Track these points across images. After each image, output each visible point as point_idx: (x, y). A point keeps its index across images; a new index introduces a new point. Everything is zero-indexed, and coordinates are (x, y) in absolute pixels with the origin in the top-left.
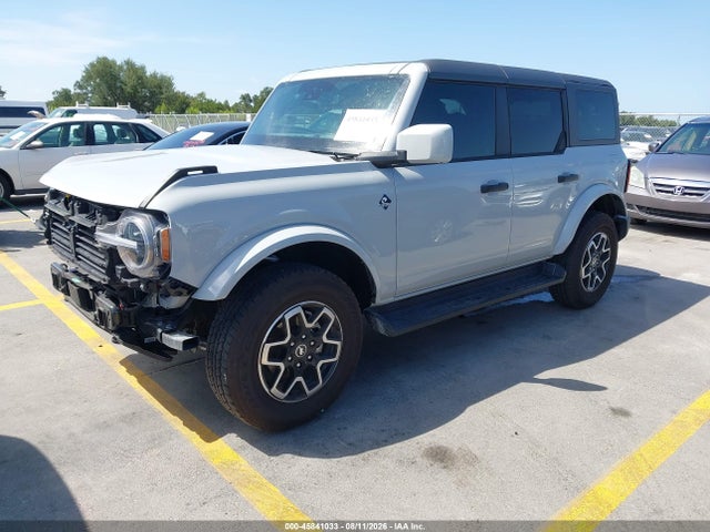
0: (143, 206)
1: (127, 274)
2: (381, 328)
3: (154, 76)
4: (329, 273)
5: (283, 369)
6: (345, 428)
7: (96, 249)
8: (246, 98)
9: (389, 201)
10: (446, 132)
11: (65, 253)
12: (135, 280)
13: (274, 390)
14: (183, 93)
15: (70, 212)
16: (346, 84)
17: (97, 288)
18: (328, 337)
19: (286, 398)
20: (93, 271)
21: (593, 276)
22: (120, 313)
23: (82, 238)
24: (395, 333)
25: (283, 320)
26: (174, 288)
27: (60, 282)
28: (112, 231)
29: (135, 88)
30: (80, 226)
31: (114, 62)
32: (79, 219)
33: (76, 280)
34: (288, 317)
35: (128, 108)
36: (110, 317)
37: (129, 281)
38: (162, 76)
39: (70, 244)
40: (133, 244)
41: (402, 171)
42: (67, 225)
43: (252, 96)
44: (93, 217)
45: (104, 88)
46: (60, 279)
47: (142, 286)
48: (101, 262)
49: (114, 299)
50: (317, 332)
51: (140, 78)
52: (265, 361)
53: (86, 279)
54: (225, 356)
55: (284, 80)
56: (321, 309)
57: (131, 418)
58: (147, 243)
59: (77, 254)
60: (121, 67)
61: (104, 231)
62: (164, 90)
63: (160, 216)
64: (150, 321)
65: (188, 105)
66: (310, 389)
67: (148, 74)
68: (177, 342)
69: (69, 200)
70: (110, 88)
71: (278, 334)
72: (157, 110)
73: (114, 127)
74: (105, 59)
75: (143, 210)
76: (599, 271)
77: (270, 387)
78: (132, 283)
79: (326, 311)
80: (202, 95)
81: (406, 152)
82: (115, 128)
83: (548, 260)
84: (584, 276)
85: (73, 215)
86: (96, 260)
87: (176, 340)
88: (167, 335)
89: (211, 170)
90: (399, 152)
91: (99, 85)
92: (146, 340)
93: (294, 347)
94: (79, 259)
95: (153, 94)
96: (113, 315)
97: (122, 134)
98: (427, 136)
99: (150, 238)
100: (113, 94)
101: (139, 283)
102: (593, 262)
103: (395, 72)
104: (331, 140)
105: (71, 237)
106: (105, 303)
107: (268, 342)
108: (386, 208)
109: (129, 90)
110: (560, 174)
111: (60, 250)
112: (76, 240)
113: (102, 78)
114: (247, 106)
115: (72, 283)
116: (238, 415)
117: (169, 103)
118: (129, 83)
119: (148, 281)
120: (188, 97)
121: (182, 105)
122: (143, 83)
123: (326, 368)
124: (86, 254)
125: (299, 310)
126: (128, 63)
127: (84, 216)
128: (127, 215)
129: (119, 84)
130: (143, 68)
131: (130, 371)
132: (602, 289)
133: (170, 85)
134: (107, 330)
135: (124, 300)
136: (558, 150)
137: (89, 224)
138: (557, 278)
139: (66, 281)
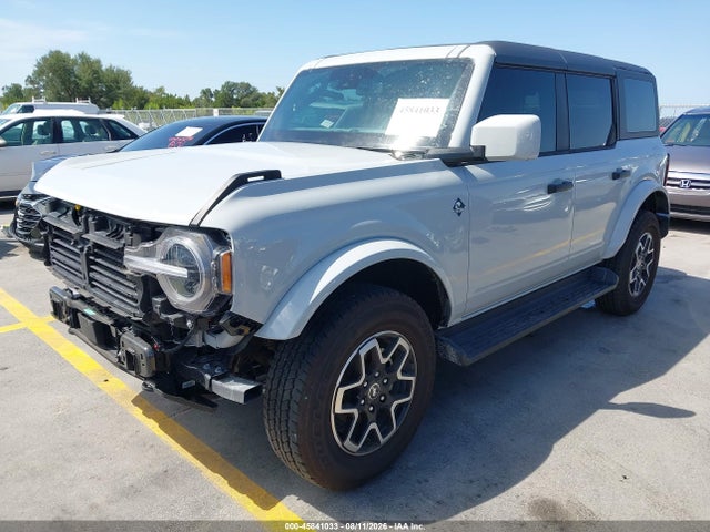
0: (195, 222)
1: (168, 307)
2: (452, 355)
3: (110, 70)
4: (405, 296)
5: (357, 416)
6: (427, 481)
7: (124, 276)
8: (206, 93)
9: (462, 206)
10: (535, 124)
11: (71, 277)
12: (178, 315)
13: (348, 443)
14: (141, 88)
15: (81, 229)
16: (393, 70)
17: (121, 323)
18: (403, 372)
19: (360, 450)
20: (116, 302)
21: (639, 280)
22: (157, 356)
23: (99, 261)
24: (468, 361)
25: (358, 356)
26: (235, 326)
27: (65, 312)
28: (149, 254)
29: (90, 84)
30: (96, 245)
31: (68, 56)
32: (95, 236)
33: (90, 312)
34: (363, 353)
35: (88, 103)
36: (143, 361)
37: (172, 317)
38: (119, 70)
39: (83, 268)
40: (182, 272)
41: (474, 169)
42: (76, 243)
43: (213, 90)
44: (116, 235)
45: (57, 82)
46: (64, 308)
47: (189, 323)
48: (131, 293)
49: (144, 336)
50: (390, 368)
51: (96, 72)
52: (339, 409)
53: (106, 311)
54: (294, 407)
55: (306, 67)
56: (396, 340)
57: (163, 478)
58: (202, 270)
59: (91, 279)
60: (75, 61)
61: (136, 254)
62: (121, 85)
63: (218, 236)
64: (193, 363)
65: (147, 101)
66: (383, 436)
67: (104, 68)
68: (235, 393)
69: (79, 213)
70: (63, 83)
71: (352, 375)
72: (115, 106)
73: (81, 123)
74: (58, 52)
75: (194, 228)
76: (644, 273)
77: (343, 438)
78: (175, 320)
79: (402, 342)
80: (161, 90)
81: (484, 148)
82: (83, 124)
83: (598, 265)
84: (631, 281)
85: (87, 231)
86: (122, 289)
87: (235, 389)
88: (218, 383)
89: (273, 175)
90: (476, 148)
91: (52, 80)
92: (185, 385)
93: (367, 388)
94: (94, 286)
95: (110, 89)
96: (149, 358)
97: (91, 130)
98: (511, 129)
99: (206, 264)
100: (67, 90)
101: (184, 320)
102: (639, 264)
103: (454, 55)
104: (382, 135)
105: (82, 259)
106: (134, 343)
107: (342, 385)
108: (459, 214)
109: (84, 84)
110: (615, 170)
111: (65, 273)
112: (90, 263)
113: (55, 71)
114: (208, 100)
115: (84, 315)
116: (307, 476)
117: (128, 99)
118: (84, 77)
119: (197, 318)
120: (145, 92)
121: (140, 100)
122: (98, 78)
123: (399, 409)
124: (105, 280)
125: (374, 343)
126: (82, 56)
127: (103, 233)
128: (171, 235)
129: (73, 79)
130: (98, 62)
131: (147, 413)
132: (646, 291)
133: (127, 79)
134: (138, 376)
135: (159, 338)
136: (610, 145)
137: (113, 245)
138: (611, 284)
139: (74, 312)
